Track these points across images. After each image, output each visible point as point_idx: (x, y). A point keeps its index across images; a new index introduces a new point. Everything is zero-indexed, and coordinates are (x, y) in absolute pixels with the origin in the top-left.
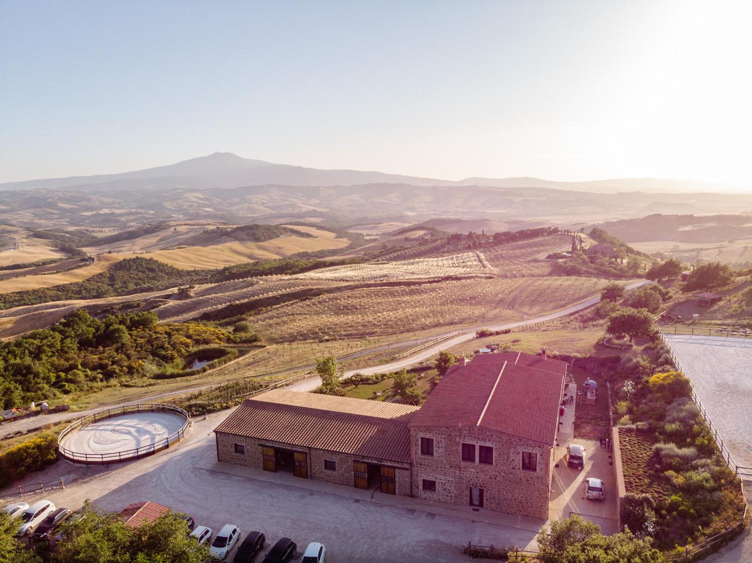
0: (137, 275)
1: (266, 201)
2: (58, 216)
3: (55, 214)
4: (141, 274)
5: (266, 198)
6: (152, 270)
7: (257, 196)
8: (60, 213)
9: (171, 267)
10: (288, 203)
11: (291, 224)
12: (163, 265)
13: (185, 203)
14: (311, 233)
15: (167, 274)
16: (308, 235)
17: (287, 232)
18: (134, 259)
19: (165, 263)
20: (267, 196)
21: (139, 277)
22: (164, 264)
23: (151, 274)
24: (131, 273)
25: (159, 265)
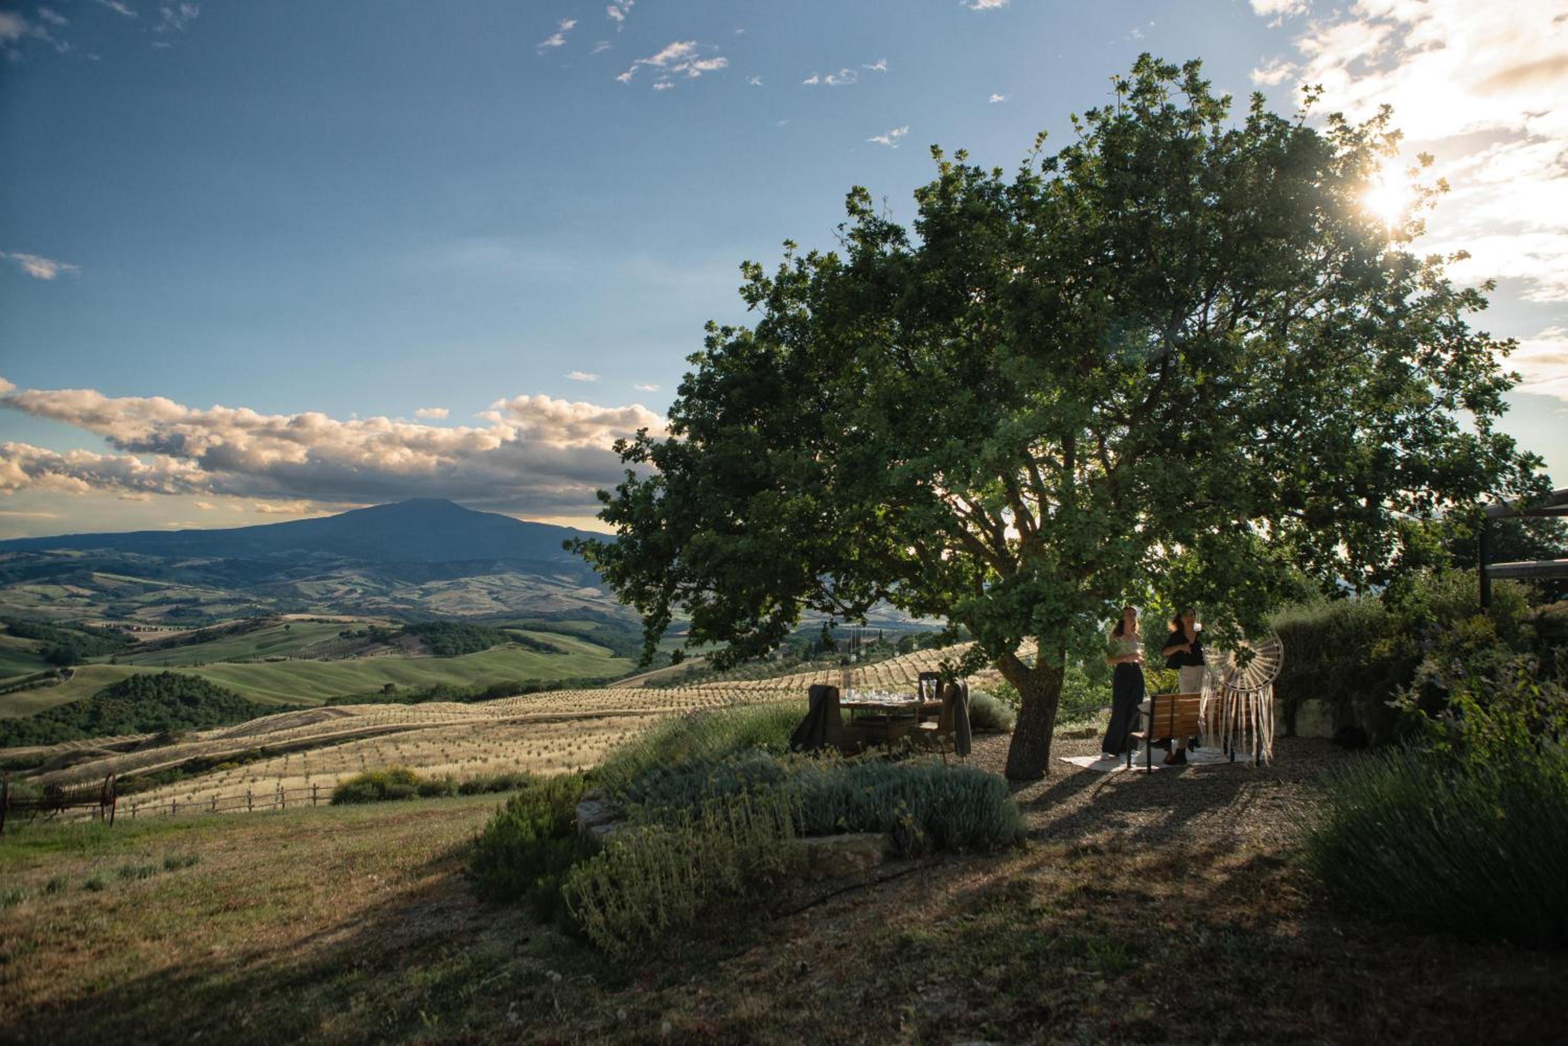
0: (154, 709)
1: (496, 589)
2: (87, 600)
3: (82, 596)
4: (165, 708)
5: (498, 583)
6: (192, 701)
7: (481, 578)
8: (93, 595)
9: (236, 696)
10: (539, 593)
11: (525, 628)
12: (219, 692)
13: (339, 586)
14: (555, 644)
15: (222, 709)
16: (549, 649)
17: (505, 640)
18: (158, 676)
19: (225, 688)
20: (501, 579)
21: (156, 713)
22: (220, 689)
23: (184, 710)
24: (141, 706)
25: (210, 691)
